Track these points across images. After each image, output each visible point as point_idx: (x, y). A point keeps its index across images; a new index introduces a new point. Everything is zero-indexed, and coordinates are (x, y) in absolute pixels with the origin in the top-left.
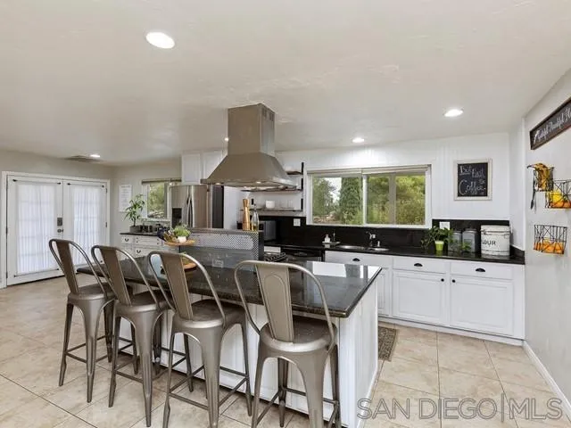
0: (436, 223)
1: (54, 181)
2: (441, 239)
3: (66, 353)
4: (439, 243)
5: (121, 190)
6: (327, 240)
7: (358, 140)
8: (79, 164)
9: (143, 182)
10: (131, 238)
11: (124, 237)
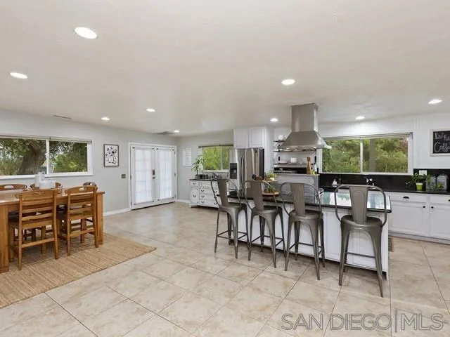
0: (416, 171)
1: (150, 147)
2: (420, 182)
3: (218, 236)
4: (419, 185)
5: (184, 152)
6: (335, 183)
7: (360, 118)
8: (164, 136)
9: (199, 147)
10: (197, 182)
11: (192, 182)
